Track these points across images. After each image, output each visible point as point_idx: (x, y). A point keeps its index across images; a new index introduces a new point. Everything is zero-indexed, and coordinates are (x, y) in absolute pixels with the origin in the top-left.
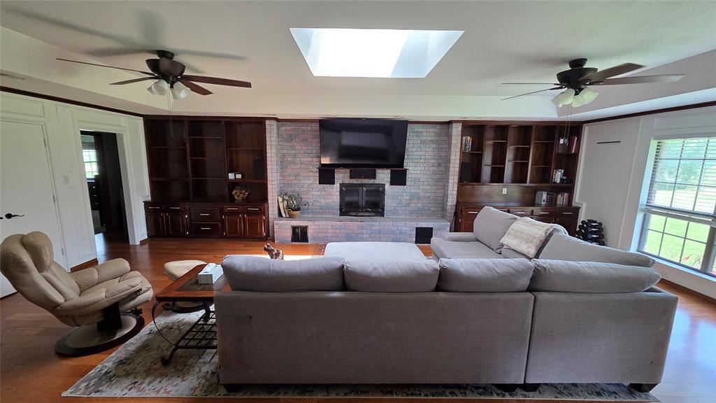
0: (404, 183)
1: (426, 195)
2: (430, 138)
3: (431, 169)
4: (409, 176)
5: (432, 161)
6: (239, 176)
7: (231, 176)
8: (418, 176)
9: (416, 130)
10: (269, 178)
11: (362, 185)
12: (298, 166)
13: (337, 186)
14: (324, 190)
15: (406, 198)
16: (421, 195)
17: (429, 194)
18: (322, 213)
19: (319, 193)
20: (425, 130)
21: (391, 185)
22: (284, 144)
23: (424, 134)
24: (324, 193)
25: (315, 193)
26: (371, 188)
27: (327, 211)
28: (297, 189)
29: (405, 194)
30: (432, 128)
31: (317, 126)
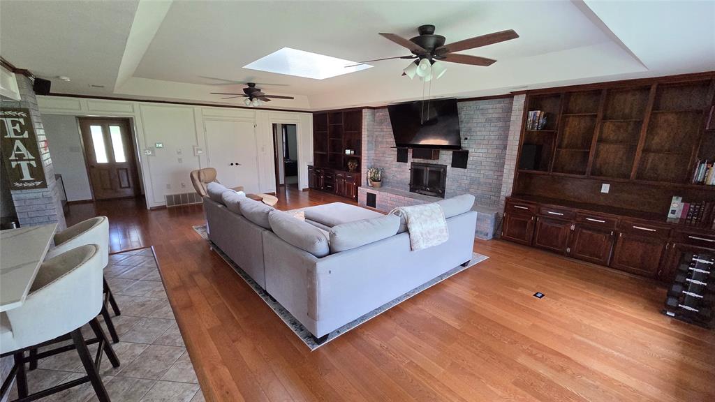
0: (464, 166)
1: (488, 181)
2: (496, 116)
3: (496, 151)
4: (470, 159)
5: (497, 142)
6: (353, 152)
7: (348, 152)
8: (479, 159)
9: (481, 107)
10: (363, 155)
11: (427, 165)
12: (385, 146)
13: (409, 164)
14: (399, 167)
15: (466, 182)
16: (482, 180)
17: (491, 181)
18: (397, 187)
19: (396, 169)
20: (491, 106)
21: (452, 166)
22: (376, 127)
23: (490, 111)
24: (399, 170)
25: (394, 169)
26: (434, 169)
27: (401, 185)
28: (383, 165)
29: (465, 178)
30: (499, 102)
31: (387, 112)
